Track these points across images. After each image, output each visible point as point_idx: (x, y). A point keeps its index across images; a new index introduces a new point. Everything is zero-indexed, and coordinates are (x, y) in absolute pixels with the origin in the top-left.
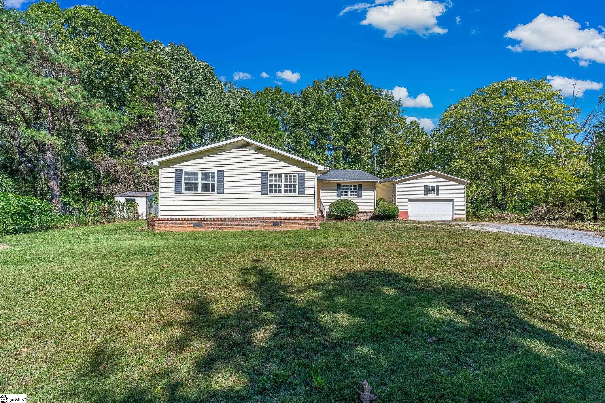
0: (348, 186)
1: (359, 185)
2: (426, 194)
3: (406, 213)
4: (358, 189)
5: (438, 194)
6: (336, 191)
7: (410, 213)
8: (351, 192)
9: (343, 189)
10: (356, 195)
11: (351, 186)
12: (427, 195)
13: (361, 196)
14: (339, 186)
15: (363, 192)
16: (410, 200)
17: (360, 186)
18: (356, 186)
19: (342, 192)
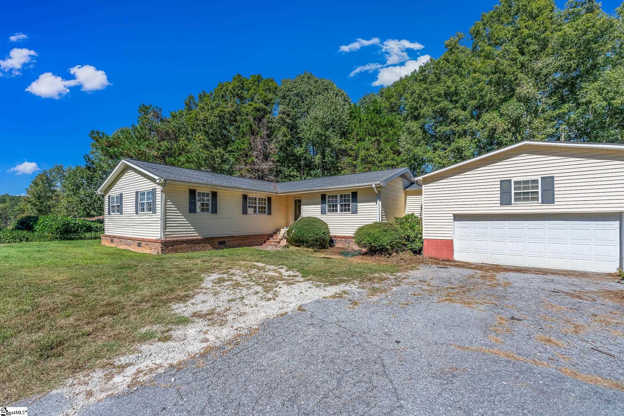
0: (336, 196)
1: (352, 193)
2: (505, 201)
3: (449, 244)
4: (351, 201)
5: (551, 201)
6: (320, 206)
7: (456, 246)
8: (342, 205)
9: (329, 202)
10: (349, 210)
11: (341, 196)
12: (510, 203)
13: (355, 212)
14: (323, 197)
15: (358, 204)
16: (458, 217)
17: (355, 195)
18: (348, 195)
19: (329, 206)
